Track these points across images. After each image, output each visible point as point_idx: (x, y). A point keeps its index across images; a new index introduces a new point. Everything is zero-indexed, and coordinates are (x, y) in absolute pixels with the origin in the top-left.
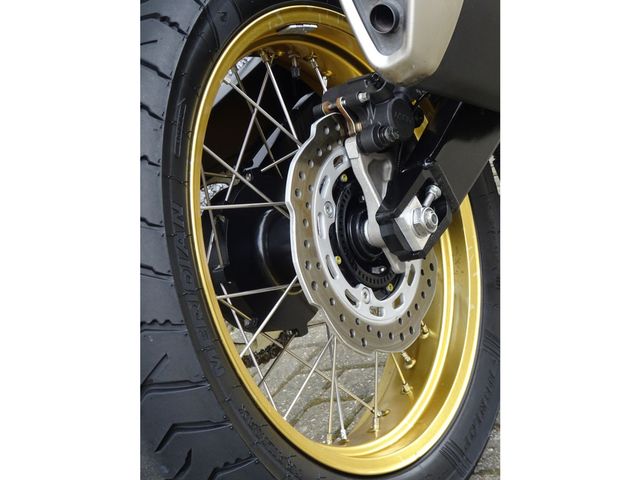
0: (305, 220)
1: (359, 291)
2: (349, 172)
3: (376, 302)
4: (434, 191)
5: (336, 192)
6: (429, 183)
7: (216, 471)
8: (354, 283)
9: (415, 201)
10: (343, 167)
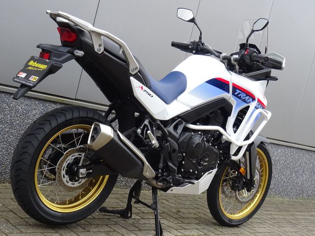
0: (65, 159)
1: (66, 176)
2: (81, 158)
3: (68, 180)
4: (91, 171)
5: (75, 159)
6: (91, 169)
7: (20, 180)
8: (67, 174)
9: (85, 169)
10: (80, 156)
